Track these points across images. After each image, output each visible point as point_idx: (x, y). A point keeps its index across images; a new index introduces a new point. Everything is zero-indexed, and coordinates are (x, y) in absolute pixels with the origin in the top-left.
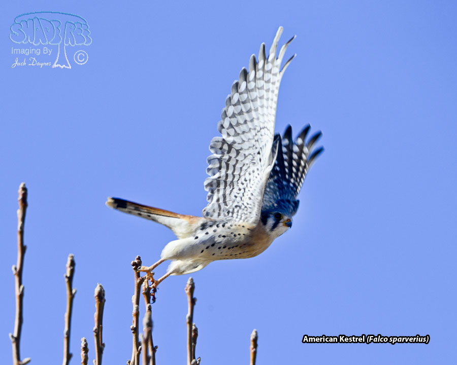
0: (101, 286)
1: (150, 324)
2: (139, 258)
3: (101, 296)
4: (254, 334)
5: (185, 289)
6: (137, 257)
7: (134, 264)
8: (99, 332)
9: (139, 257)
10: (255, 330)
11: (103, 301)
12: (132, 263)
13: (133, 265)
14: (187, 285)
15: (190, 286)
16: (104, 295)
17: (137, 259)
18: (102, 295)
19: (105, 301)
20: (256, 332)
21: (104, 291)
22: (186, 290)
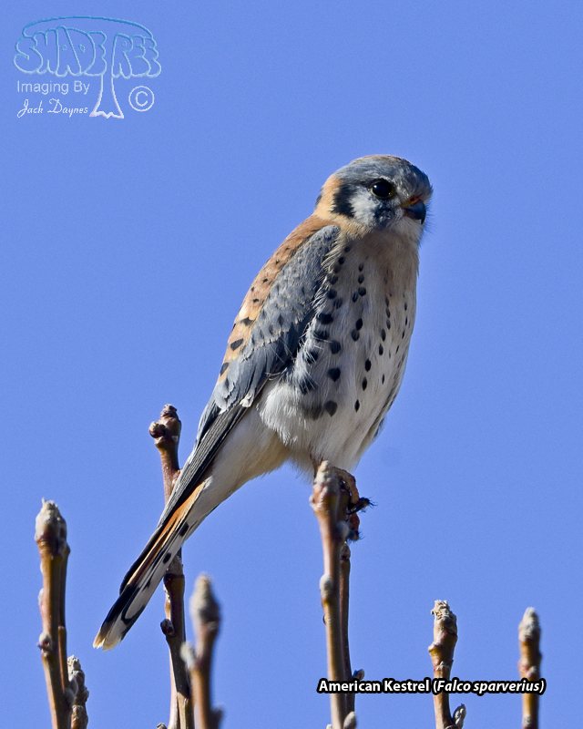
0: (52, 507)
1: (211, 613)
2: (172, 413)
3: (55, 538)
4: (527, 621)
5: (311, 498)
6: (167, 409)
7: (159, 431)
8: (55, 648)
9: (171, 408)
10: (530, 610)
11: (62, 551)
12: (151, 428)
13: (156, 435)
14: (317, 488)
15: (325, 489)
16: (63, 533)
17: (166, 415)
18: (58, 534)
19: (68, 551)
20: (534, 616)
21: (63, 521)
22: (314, 501)
